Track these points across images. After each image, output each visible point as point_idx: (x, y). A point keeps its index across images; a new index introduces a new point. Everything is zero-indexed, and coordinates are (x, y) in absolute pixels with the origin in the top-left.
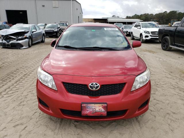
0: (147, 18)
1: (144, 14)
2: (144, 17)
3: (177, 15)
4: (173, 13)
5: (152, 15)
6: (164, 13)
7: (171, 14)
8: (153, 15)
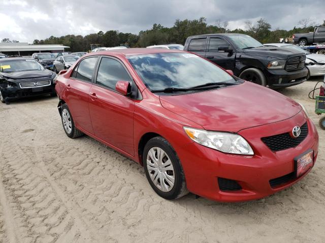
0: (73, 42)
1: (66, 36)
2: (68, 41)
3: (118, 37)
4: (111, 34)
5: (80, 36)
6: (98, 33)
7: (109, 35)
8: (82, 37)
